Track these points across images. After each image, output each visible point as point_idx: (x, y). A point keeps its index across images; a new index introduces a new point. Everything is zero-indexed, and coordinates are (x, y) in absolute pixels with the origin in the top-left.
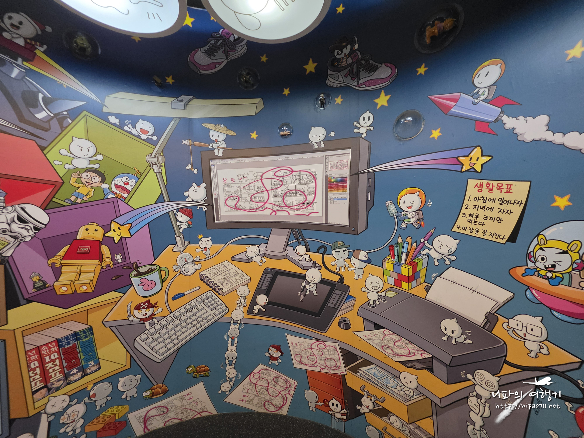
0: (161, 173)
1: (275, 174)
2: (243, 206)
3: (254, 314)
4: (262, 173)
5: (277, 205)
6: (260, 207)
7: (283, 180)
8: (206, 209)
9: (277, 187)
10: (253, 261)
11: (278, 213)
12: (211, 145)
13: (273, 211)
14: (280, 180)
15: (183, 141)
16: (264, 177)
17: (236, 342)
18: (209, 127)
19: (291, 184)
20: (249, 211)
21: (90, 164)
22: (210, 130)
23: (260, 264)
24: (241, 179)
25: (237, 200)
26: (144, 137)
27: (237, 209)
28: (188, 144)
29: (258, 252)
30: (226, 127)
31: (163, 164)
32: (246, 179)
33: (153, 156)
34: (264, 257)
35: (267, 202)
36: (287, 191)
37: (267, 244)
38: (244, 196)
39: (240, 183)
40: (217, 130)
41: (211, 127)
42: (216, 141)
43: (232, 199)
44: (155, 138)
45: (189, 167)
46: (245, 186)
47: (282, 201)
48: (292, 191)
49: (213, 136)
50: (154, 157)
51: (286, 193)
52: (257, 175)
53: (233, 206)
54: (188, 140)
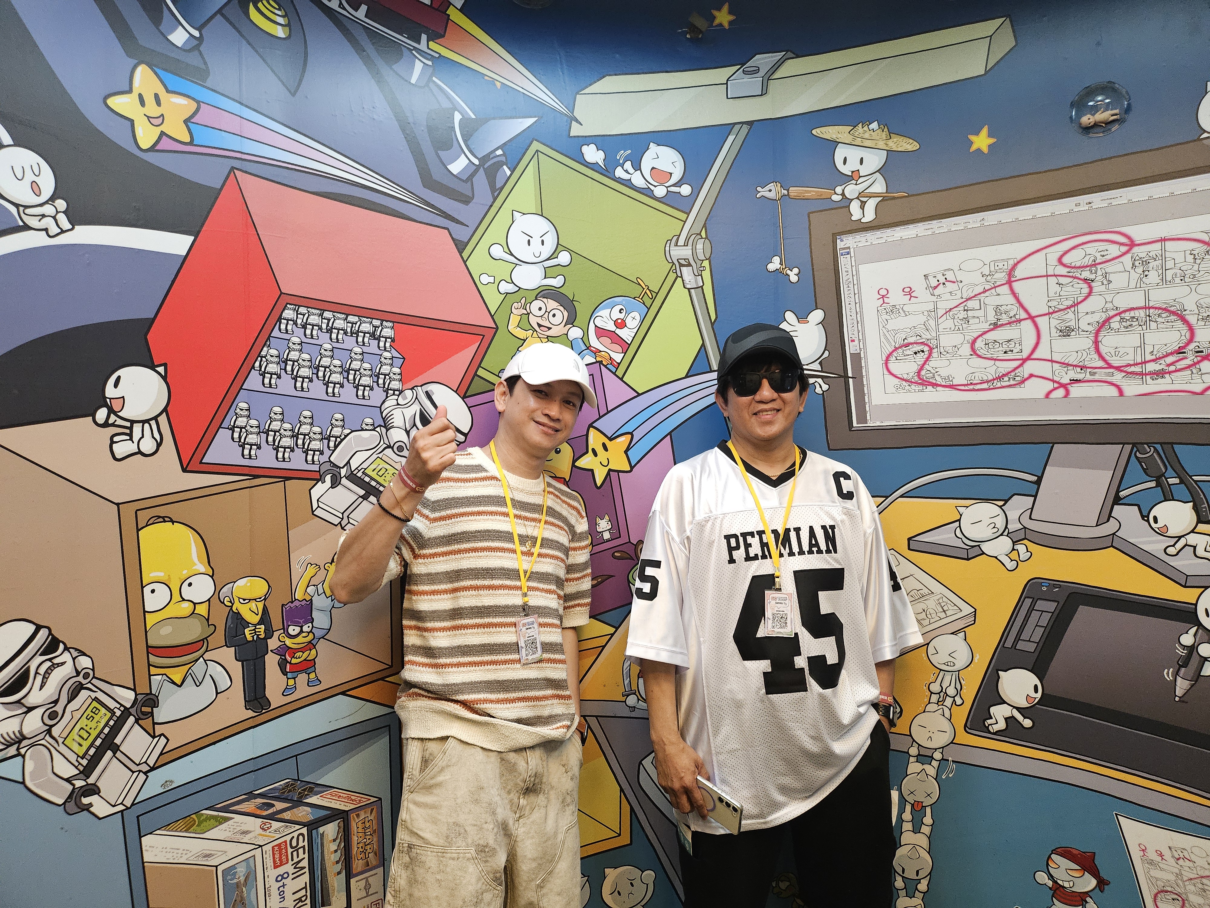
0: (702, 287)
1: (1060, 260)
2: (944, 372)
3: (990, 732)
4: (1011, 263)
5: (1071, 365)
6: (1004, 375)
7: (1093, 277)
8: (825, 387)
9: (1070, 303)
10: (983, 553)
11: (1076, 391)
12: (839, 190)
13: (1056, 385)
14: (1082, 277)
15: (759, 189)
16: (1019, 273)
17: (928, 820)
18: (834, 137)
19: (1126, 289)
20: (966, 388)
21: (545, 278)
22: (835, 143)
23: (1011, 565)
24: (935, 288)
25: (926, 356)
26: (660, 192)
27: (923, 385)
28: (771, 195)
29: (1001, 525)
30: (886, 130)
31: (706, 263)
32: (954, 287)
33: (681, 242)
34: (1025, 542)
35: (1034, 356)
36: (1112, 313)
37: (1035, 497)
38: (947, 341)
39: (934, 299)
40: (858, 142)
41: (839, 136)
42: (853, 177)
43: (908, 352)
44: (686, 190)
45: (775, 264)
46: (951, 309)
47: (1092, 349)
48: (1132, 314)
49: (845, 163)
50: (684, 246)
51: (1108, 320)
52: (992, 269)
53: (911, 375)
54: (771, 186)
